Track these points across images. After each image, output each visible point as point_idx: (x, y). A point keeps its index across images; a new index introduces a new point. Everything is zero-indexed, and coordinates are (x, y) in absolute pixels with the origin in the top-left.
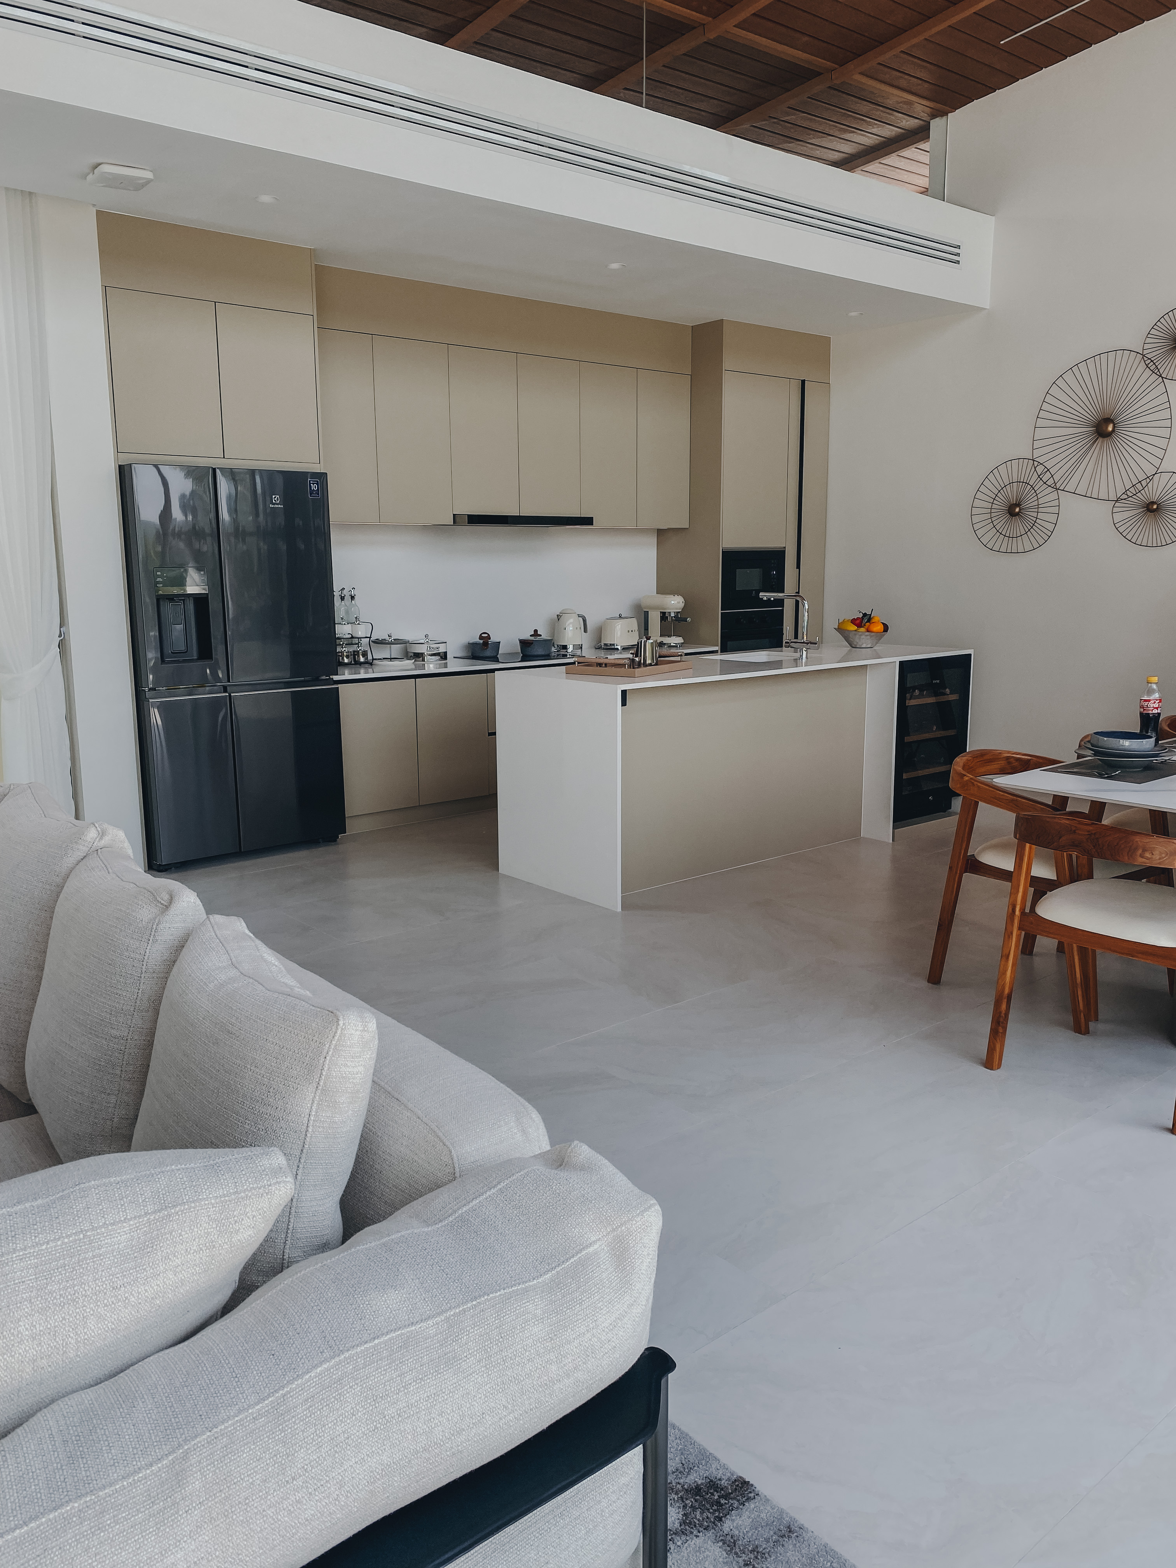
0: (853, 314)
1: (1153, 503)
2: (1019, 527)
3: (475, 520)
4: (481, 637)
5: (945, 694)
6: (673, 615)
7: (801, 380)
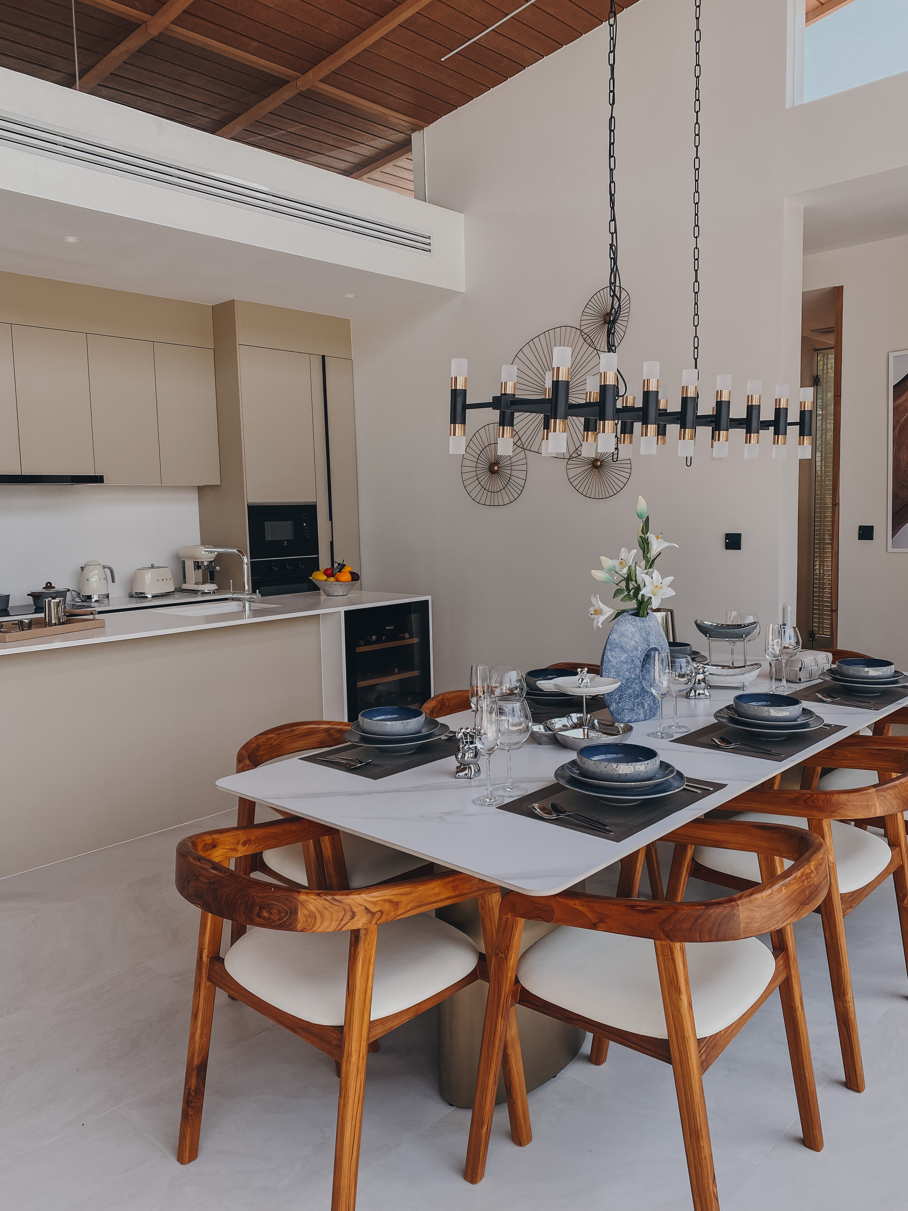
1: (596, 460)
2: (498, 484)
5: (405, 638)
6: (205, 564)
7: (322, 356)
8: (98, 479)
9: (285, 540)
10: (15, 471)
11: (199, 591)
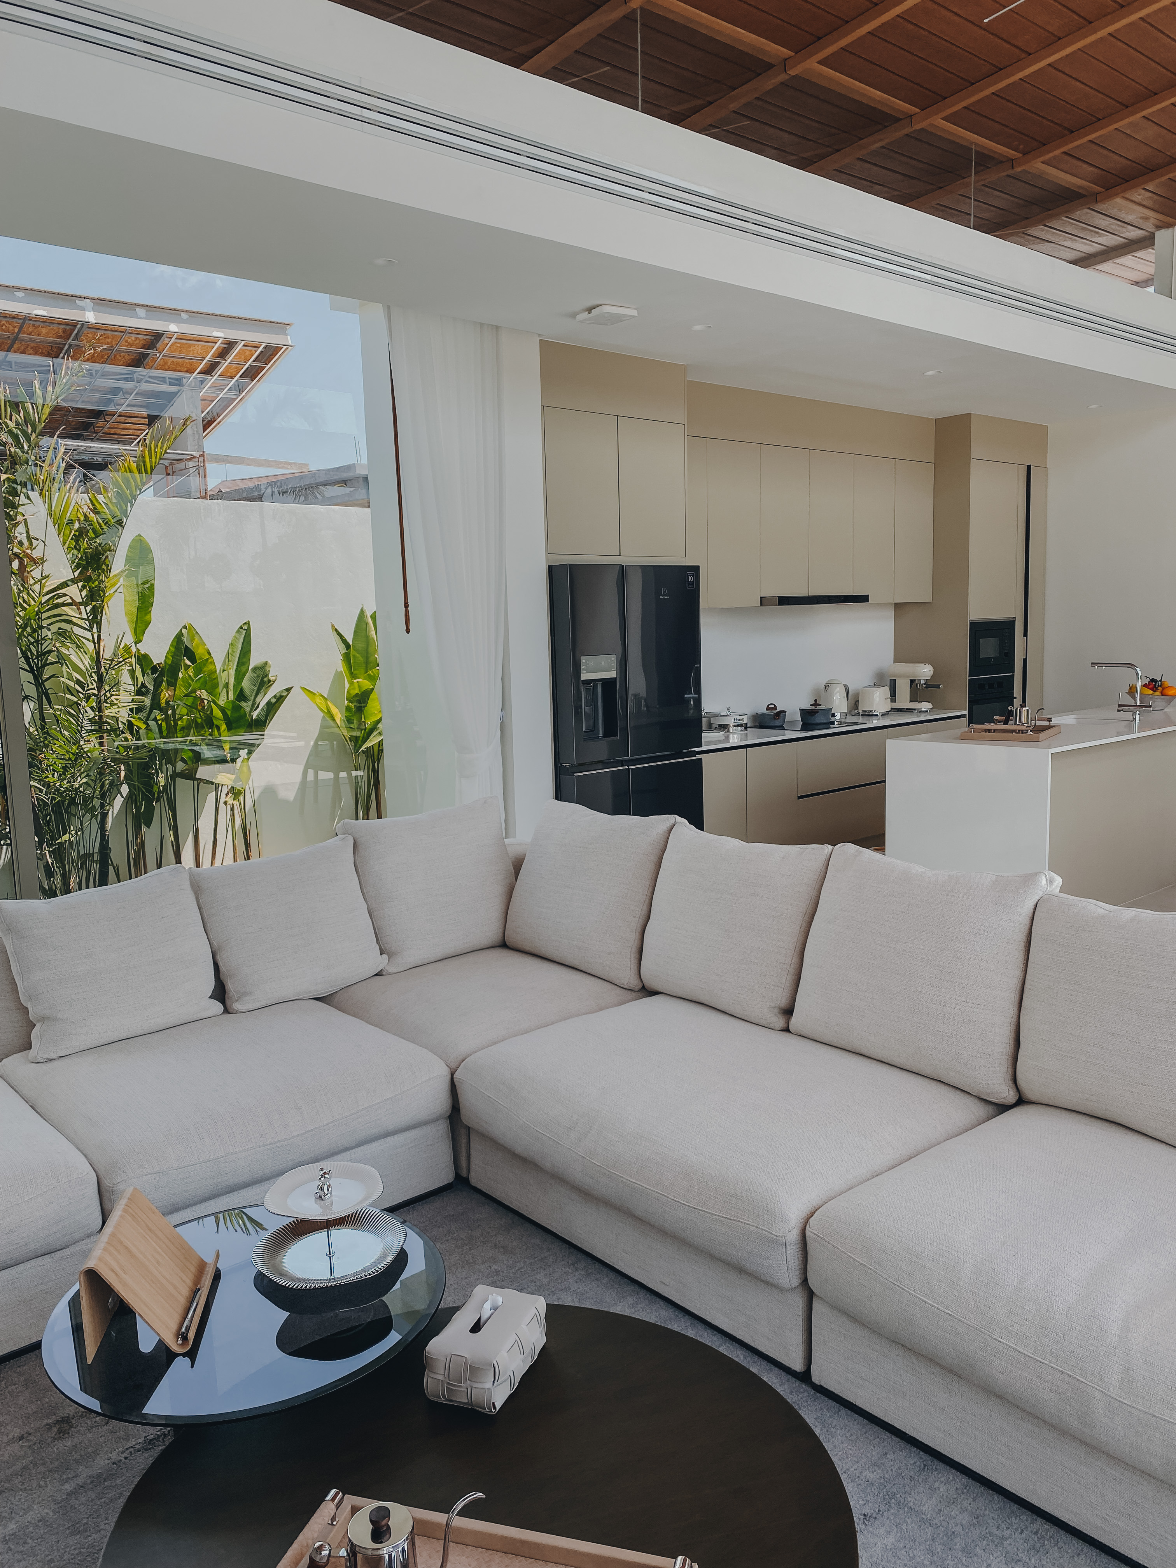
0: (1094, 406)
3: (784, 601)
4: (768, 708)
6: (923, 682)
7: (1027, 466)
8: (864, 599)
9: (992, 658)
10: (803, 592)
11: (915, 709)
